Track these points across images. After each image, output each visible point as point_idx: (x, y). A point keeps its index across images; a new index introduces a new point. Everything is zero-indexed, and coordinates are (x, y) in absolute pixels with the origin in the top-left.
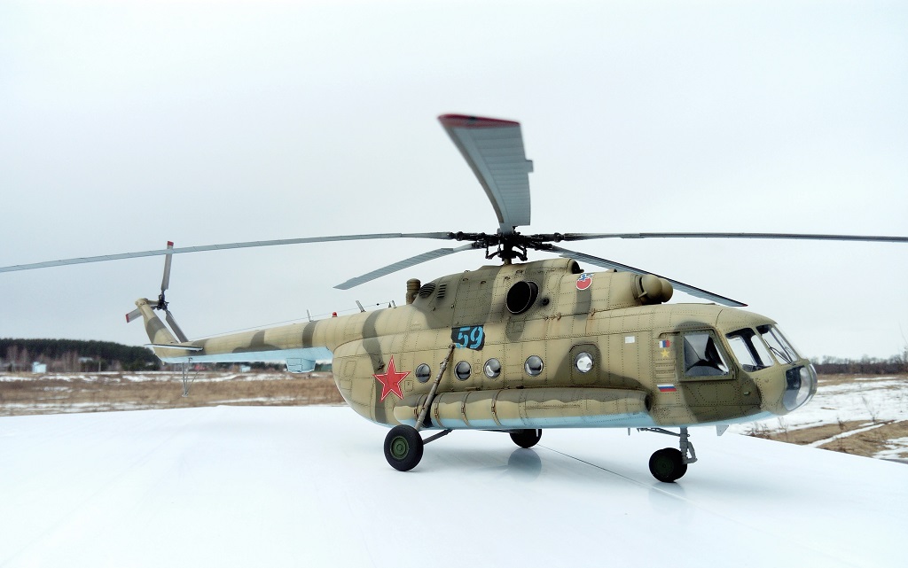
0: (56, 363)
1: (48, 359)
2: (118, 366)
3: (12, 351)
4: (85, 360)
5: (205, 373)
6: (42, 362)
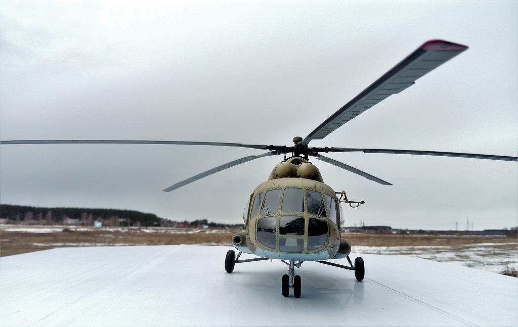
0: (107, 222)
1: (102, 219)
2: (139, 224)
3: (84, 215)
4: (122, 220)
5: (184, 229)
6: (100, 221)
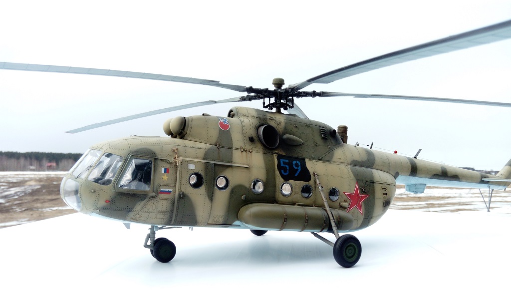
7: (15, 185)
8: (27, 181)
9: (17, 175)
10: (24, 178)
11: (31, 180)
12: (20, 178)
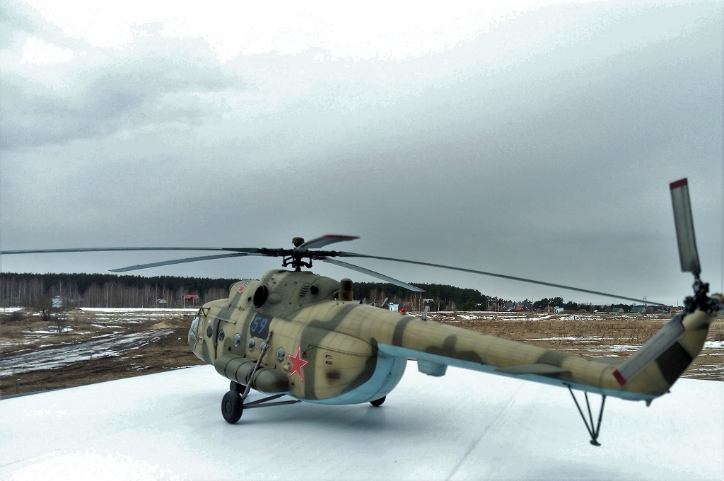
0: (406, 304)
1: (399, 300)
2: (453, 307)
3: (374, 293)
4: (428, 300)
5: (523, 313)
6: (395, 303)
7: (135, 329)
8: (153, 323)
9: (139, 312)
10: (149, 317)
11: (160, 321)
12: (143, 318)
